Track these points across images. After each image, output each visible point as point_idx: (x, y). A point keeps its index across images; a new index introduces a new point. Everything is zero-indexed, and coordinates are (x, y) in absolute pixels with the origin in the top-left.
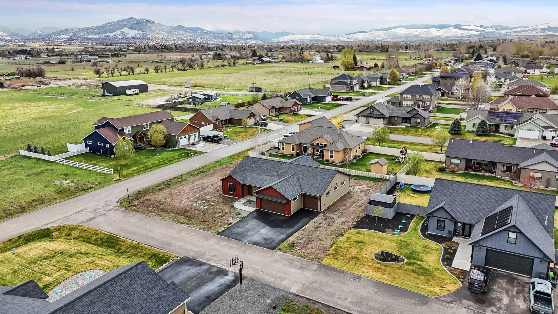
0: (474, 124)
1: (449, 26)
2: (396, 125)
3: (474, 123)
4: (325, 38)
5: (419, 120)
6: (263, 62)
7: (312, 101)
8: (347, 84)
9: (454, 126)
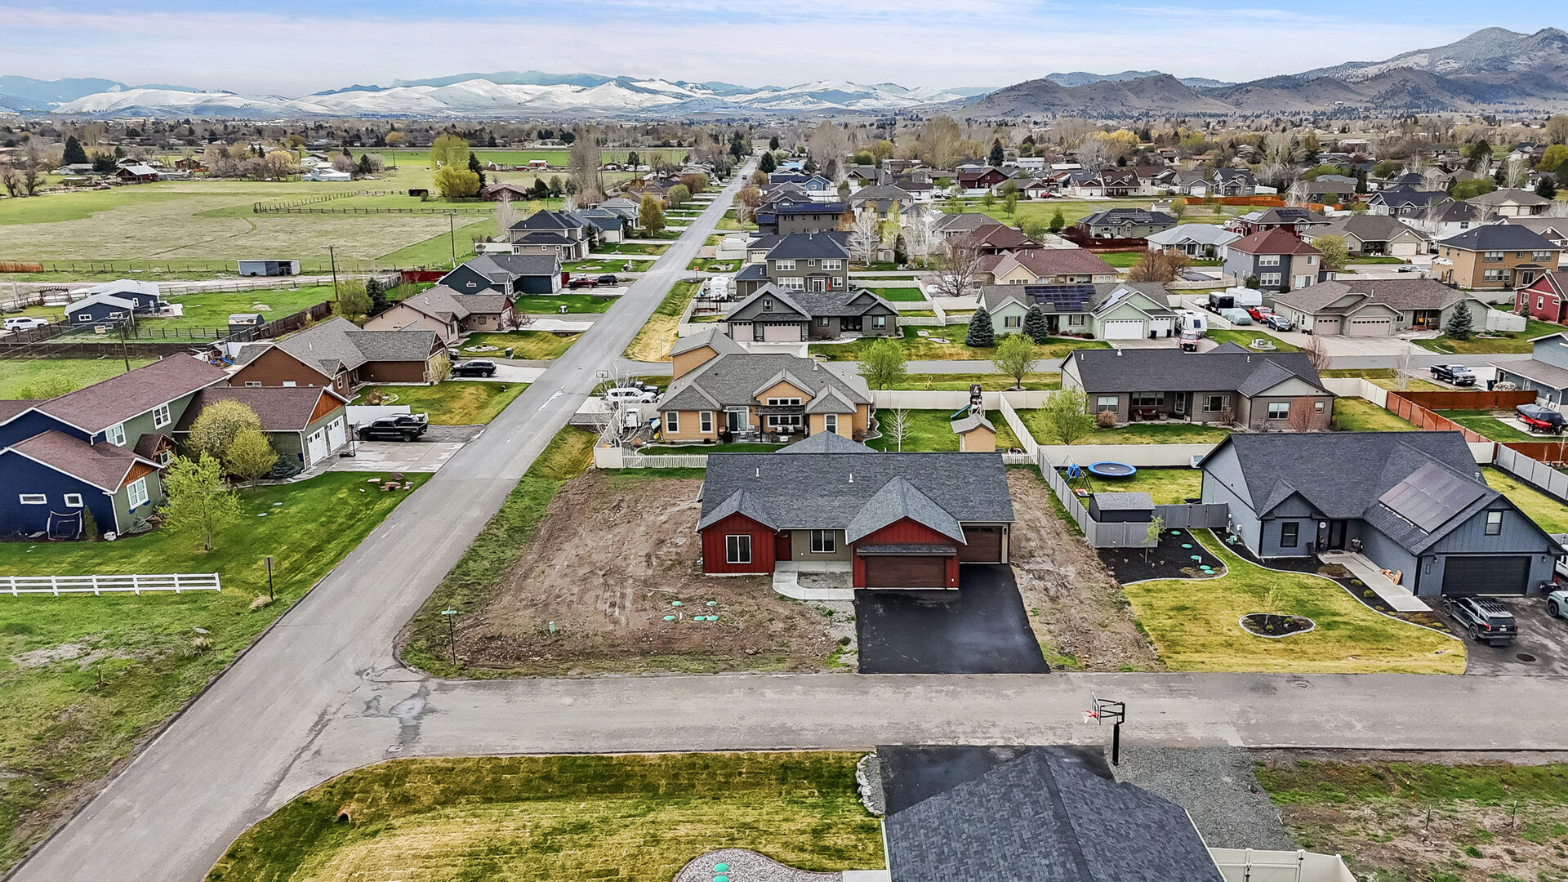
0: (1007, 318)
1: (604, 81)
2: (831, 339)
3: (1008, 315)
4: (247, 102)
5: (881, 321)
6: (129, 179)
7: (515, 292)
8: (561, 240)
9: (979, 326)
